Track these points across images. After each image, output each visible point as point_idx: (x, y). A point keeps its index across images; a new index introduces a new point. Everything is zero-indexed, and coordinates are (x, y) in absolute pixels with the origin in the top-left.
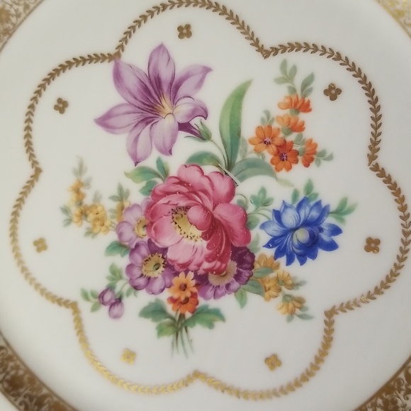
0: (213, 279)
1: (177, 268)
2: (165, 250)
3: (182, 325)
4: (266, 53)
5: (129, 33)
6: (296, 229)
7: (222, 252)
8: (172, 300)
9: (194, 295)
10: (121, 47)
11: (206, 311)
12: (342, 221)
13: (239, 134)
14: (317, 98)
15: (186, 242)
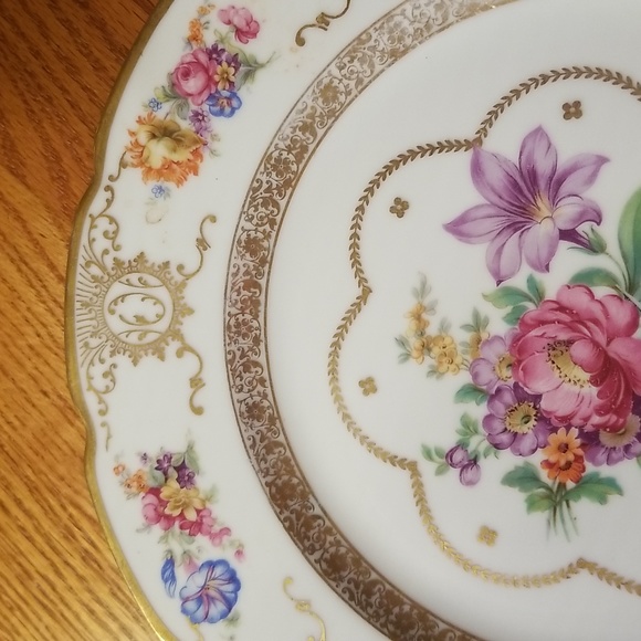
0: (605, 437)
1: (555, 422)
2: (537, 398)
3: (562, 497)
5: (494, 114)
7: (619, 402)
8: (548, 464)
10: (483, 132)
11: (596, 480)
15: (568, 388)
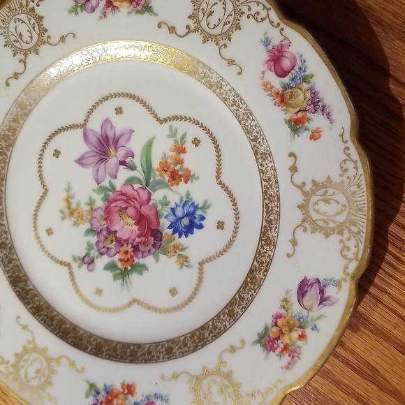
0: (141, 247)
1: (122, 242)
2: (116, 232)
3: (126, 273)
4: (161, 122)
5: (90, 113)
6: (183, 218)
7: (145, 232)
8: (121, 260)
9: (132, 257)
10: (86, 120)
11: (138, 265)
12: (205, 212)
13: (151, 166)
14: (189, 146)
15: (126, 227)
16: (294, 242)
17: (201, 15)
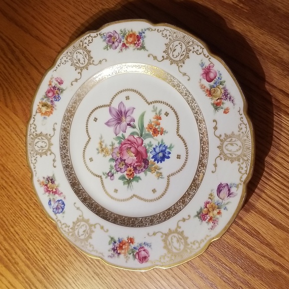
0: (138, 168)
1: (128, 165)
2: (125, 160)
3: (130, 181)
4: (149, 104)
5: (113, 99)
6: (159, 153)
7: (140, 160)
8: (127, 174)
9: (133, 173)
10: (111, 103)
11: (136, 177)
12: (171, 150)
13: (143, 126)
14: (163, 116)
15: (130, 158)
16: (215, 165)
17: (169, 51)
